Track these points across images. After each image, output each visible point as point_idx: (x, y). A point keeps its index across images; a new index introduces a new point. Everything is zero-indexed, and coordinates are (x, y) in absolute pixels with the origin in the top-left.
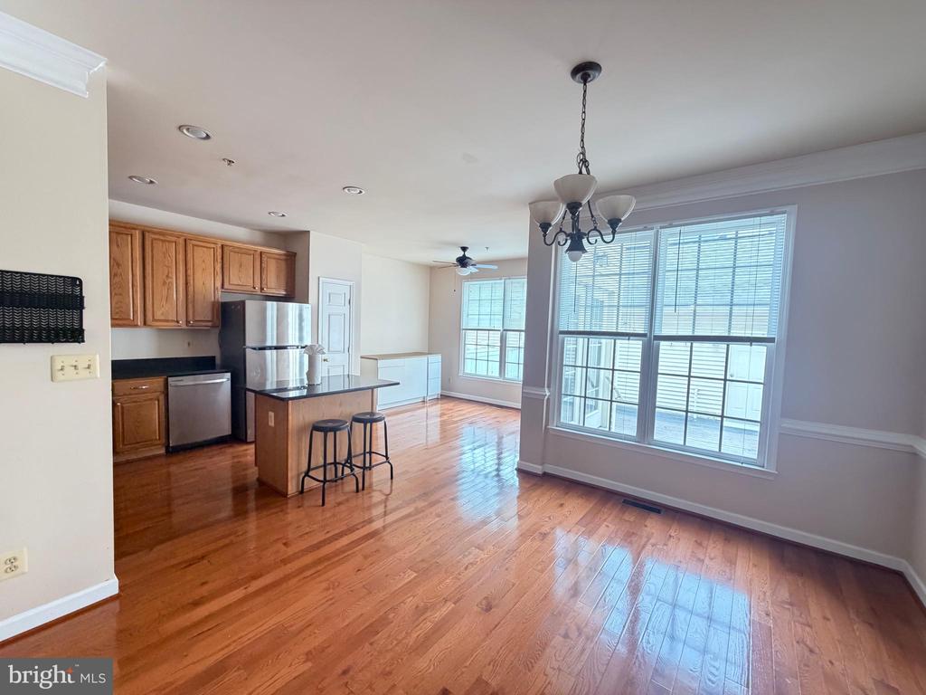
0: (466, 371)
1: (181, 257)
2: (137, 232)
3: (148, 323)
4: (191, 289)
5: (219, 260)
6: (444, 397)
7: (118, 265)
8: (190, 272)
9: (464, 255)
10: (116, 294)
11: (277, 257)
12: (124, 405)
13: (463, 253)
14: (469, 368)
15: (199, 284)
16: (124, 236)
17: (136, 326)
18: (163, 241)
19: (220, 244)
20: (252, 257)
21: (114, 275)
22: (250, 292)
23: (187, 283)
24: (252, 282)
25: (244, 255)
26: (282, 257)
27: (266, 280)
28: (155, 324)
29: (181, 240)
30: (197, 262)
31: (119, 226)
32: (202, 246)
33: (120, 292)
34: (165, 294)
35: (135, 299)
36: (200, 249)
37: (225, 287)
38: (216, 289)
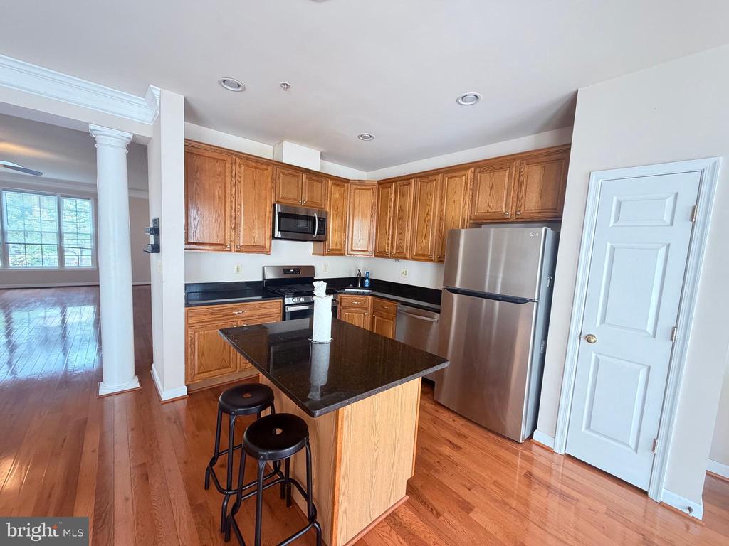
1: (439, 192)
2: (413, 180)
3: (413, 256)
4: (443, 224)
7: (402, 211)
8: (444, 206)
10: (400, 234)
12: (377, 318)
15: (449, 217)
16: (407, 186)
17: (407, 259)
18: (427, 182)
19: (473, 169)
20: (508, 171)
21: (400, 219)
22: (501, 220)
23: (441, 218)
24: (504, 206)
25: (496, 173)
26: (554, 157)
27: (523, 200)
28: (417, 257)
29: (439, 177)
30: (450, 195)
31: (404, 180)
32: (455, 177)
33: (401, 232)
34: (425, 231)
35: (408, 237)
36: (453, 181)
37: (473, 217)
38: (463, 221)
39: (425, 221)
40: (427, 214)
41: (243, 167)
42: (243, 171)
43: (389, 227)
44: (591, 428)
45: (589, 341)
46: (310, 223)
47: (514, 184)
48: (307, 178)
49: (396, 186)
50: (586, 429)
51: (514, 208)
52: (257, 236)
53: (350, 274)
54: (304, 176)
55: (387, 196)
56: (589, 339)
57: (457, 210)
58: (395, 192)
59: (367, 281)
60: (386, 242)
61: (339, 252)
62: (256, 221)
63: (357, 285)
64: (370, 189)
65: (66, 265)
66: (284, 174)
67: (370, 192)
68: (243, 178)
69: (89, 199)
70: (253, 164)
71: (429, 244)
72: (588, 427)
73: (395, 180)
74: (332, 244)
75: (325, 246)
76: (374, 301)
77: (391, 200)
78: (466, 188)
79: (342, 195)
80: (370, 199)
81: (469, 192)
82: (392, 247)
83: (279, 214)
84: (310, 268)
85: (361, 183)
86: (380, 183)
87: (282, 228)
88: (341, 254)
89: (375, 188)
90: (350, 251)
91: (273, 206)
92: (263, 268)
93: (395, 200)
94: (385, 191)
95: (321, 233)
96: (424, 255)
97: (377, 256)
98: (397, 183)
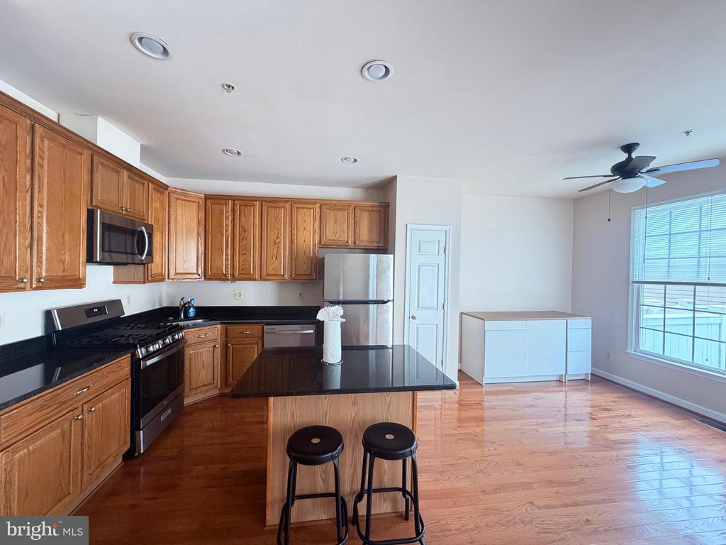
0: (642, 348)
1: (288, 218)
2: (258, 202)
3: (263, 277)
4: (294, 247)
5: (318, 219)
6: (597, 380)
7: (245, 231)
8: (295, 232)
9: (630, 159)
10: (243, 254)
11: (370, 209)
12: (234, 346)
13: (626, 156)
14: (649, 343)
15: (301, 242)
16: (249, 207)
17: (255, 280)
18: (275, 208)
19: (318, 205)
20: (346, 213)
21: (241, 239)
22: (344, 246)
23: (292, 242)
24: (346, 236)
25: (338, 212)
27: (359, 233)
28: (267, 277)
29: (288, 205)
30: (299, 222)
31: (246, 201)
32: (304, 208)
33: (245, 251)
34: (275, 252)
35: (254, 257)
36: (302, 211)
37: (322, 243)
38: (314, 245)
39: (275, 243)
40: (277, 237)
41: (46, 142)
42: (46, 148)
43: (227, 247)
45: (414, 318)
46: (133, 240)
48: (129, 177)
49: (234, 205)
51: (353, 239)
52: (68, 259)
53: (154, 305)
54: (126, 173)
55: (222, 214)
57: (308, 236)
58: (233, 210)
59: (192, 310)
60: (223, 263)
61: (160, 278)
62: (67, 234)
63: (179, 316)
64: (195, 202)
66: (102, 164)
67: (195, 205)
68: (46, 161)
70: (63, 140)
71: (281, 263)
73: (234, 198)
74: (155, 268)
75: (146, 270)
76: (226, 330)
77: (227, 218)
78: (314, 219)
79: (162, 204)
80: (196, 212)
81: (317, 223)
82: (233, 268)
83: (103, 224)
84: (116, 304)
85: (184, 195)
86: (208, 197)
87: (106, 247)
88: (163, 280)
89: (202, 203)
90: (172, 275)
91: (91, 214)
92: (48, 314)
93: (234, 219)
94: (217, 208)
95: (150, 254)
96: (276, 275)
97: (210, 279)
98: (236, 202)
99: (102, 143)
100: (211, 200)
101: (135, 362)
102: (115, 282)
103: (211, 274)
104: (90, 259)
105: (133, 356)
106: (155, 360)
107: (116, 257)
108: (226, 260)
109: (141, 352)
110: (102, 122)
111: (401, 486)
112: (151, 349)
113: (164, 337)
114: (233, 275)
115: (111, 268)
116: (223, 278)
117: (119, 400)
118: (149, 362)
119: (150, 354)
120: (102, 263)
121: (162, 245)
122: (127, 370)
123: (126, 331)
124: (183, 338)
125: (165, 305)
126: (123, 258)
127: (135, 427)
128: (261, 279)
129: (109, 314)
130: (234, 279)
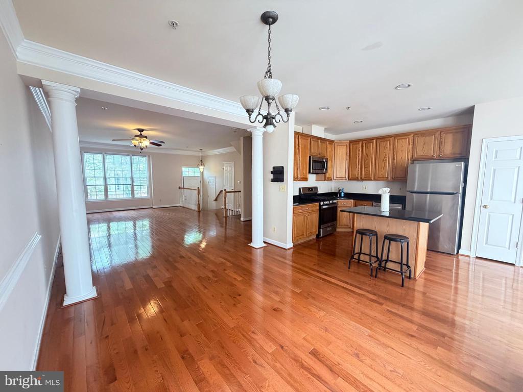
1: (392, 146)
2: (374, 140)
4: (395, 162)
5: (412, 144)
7: (367, 156)
8: (395, 153)
11: (454, 132)
15: (399, 158)
16: (370, 144)
17: (372, 180)
18: (384, 141)
19: (412, 135)
20: (433, 137)
21: (366, 160)
22: (430, 159)
23: (393, 159)
24: (432, 152)
25: (427, 137)
26: (458, 130)
27: (443, 150)
28: (378, 179)
29: (392, 139)
30: (399, 148)
31: (369, 140)
32: (402, 139)
33: (367, 166)
34: (383, 165)
35: (372, 169)
36: (400, 141)
37: (414, 158)
38: (408, 160)
39: (383, 160)
40: (385, 157)
41: (301, 140)
43: (359, 165)
44: (488, 243)
45: (485, 208)
46: (322, 165)
47: (437, 142)
49: (363, 143)
50: (485, 244)
51: (438, 153)
52: (304, 172)
54: (320, 141)
55: (357, 149)
56: (485, 207)
57: (404, 154)
58: (362, 146)
59: (342, 193)
60: (357, 172)
62: (304, 165)
63: (338, 195)
64: (345, 145)
65: (135, 196)
66: (313, 141)
67: (345, 147)
69: (145, 156)
70: (304, 137)
71: (387, 171)
72: (486, 243)
73: (362, 140)
74: (328, 175)
75: (325, 176)
76: (356, 203)
77: (359, 150)
78: (409, 144)
79: (332, 149)
80: (345, 150)
81: (411, 146)
82: (361, 174)
83: (313, 161)
84: (316, 188)
85: (340, 142)
86: (351, 142)
87: (314, 168)
88: (331, 180)
89: (348, 144)
90: (335, 178)
91: (310, 157)
92: (300, 189)
93: (362, 151)
94: (355, 146)
95: (326, 169)
96: (383, 178)
97: (351, 180)
98: (364, 142)
99: (314, 134)
100: (353, 142)
101: (320, 206)
102: (316, 180)
103: (352, 178)
104: (309, 172)
105: (320, 203)
106: (326, 207)
107: (317, 171)
108: (358, 170)
109: (322, 203)
110: (314, 127)
111: (406, 263)
112: (325, 203)
113: (329, 201)
114: (361, 178)
115: (315, 175)
116: (356, 179)
117: (315, 217)
118: (324, 207)
119: (325, 204)
120: (313, 173)
121: (332, 166)
122: (318, 208)
123: (318, 197)
124: (337, 202)
125: (333, 191)
126: (319, 171)
127: (319, 228)
128: (375, 180)
129: (314, 191)
130: (362, 180)
